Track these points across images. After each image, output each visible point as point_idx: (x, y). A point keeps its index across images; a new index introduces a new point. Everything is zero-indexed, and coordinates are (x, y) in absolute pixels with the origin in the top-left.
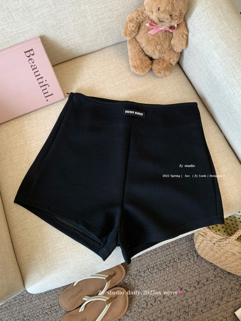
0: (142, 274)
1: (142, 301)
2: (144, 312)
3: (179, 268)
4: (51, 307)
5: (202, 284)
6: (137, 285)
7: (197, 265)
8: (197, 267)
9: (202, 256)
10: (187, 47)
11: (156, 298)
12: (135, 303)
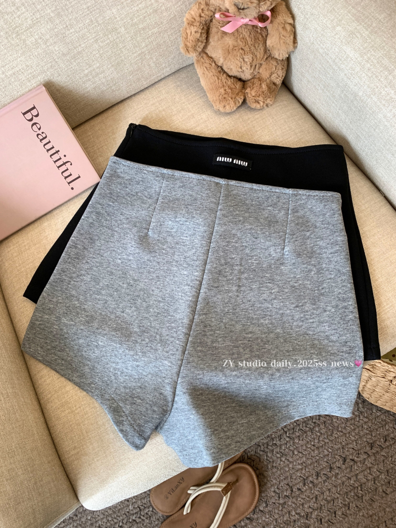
0: (277, 441)
1: (283, 485)
2: (290, 503)
3: (336, 425)
4: (140, 510)
5: (377, 447)
6: (271, 460)
7: (365, 417)
8: (366, 420)
9: (372, 401)
10: (296, 47)
11: (305, 478)
12: (272, 490)
